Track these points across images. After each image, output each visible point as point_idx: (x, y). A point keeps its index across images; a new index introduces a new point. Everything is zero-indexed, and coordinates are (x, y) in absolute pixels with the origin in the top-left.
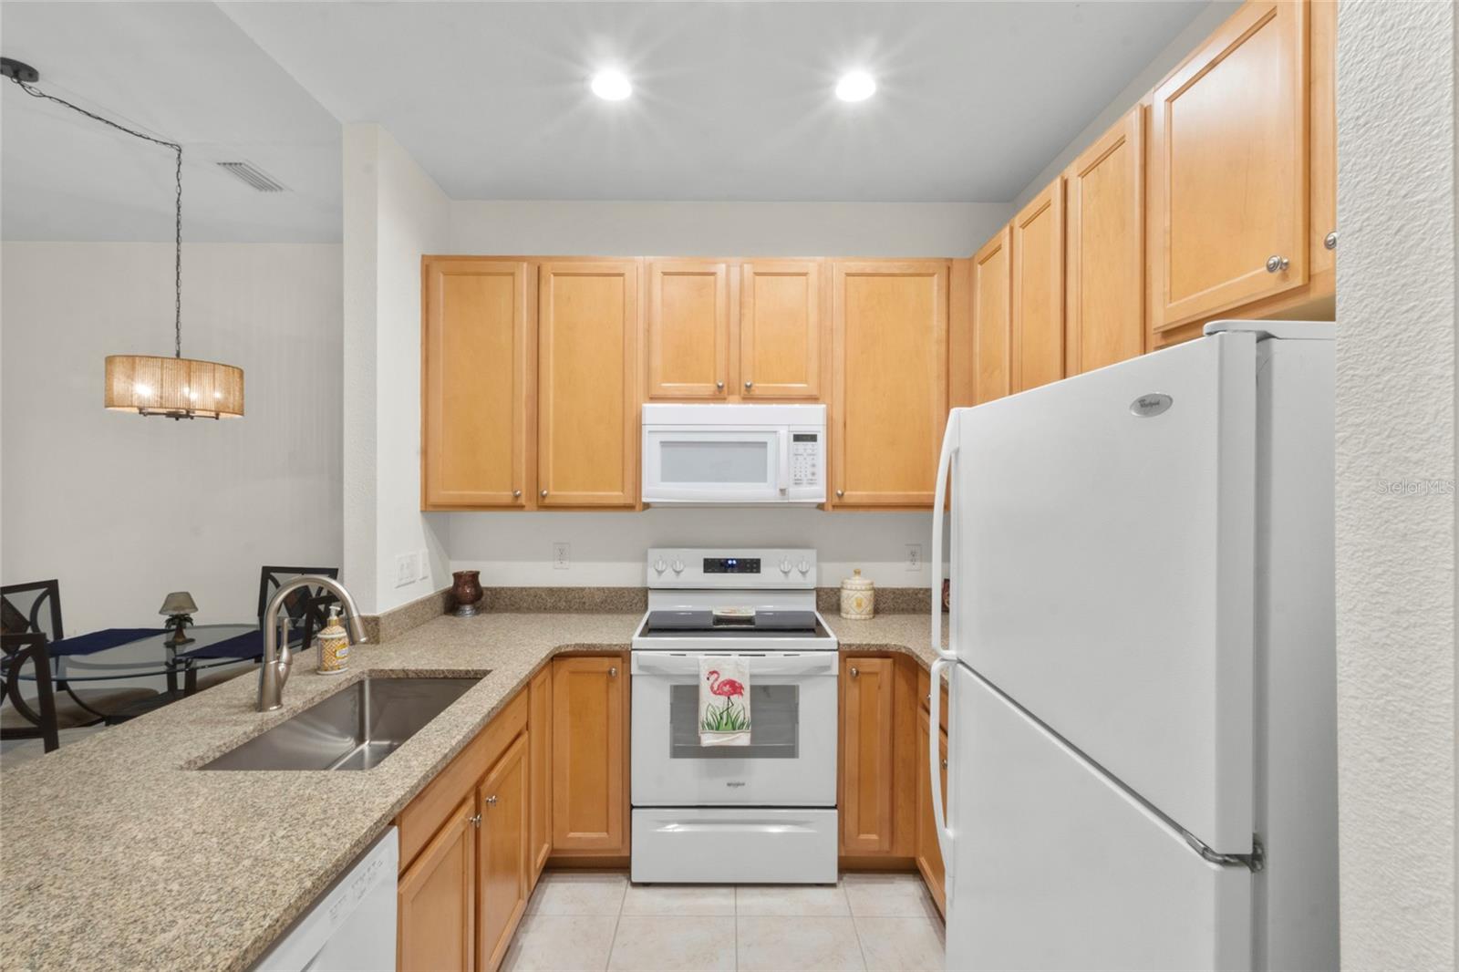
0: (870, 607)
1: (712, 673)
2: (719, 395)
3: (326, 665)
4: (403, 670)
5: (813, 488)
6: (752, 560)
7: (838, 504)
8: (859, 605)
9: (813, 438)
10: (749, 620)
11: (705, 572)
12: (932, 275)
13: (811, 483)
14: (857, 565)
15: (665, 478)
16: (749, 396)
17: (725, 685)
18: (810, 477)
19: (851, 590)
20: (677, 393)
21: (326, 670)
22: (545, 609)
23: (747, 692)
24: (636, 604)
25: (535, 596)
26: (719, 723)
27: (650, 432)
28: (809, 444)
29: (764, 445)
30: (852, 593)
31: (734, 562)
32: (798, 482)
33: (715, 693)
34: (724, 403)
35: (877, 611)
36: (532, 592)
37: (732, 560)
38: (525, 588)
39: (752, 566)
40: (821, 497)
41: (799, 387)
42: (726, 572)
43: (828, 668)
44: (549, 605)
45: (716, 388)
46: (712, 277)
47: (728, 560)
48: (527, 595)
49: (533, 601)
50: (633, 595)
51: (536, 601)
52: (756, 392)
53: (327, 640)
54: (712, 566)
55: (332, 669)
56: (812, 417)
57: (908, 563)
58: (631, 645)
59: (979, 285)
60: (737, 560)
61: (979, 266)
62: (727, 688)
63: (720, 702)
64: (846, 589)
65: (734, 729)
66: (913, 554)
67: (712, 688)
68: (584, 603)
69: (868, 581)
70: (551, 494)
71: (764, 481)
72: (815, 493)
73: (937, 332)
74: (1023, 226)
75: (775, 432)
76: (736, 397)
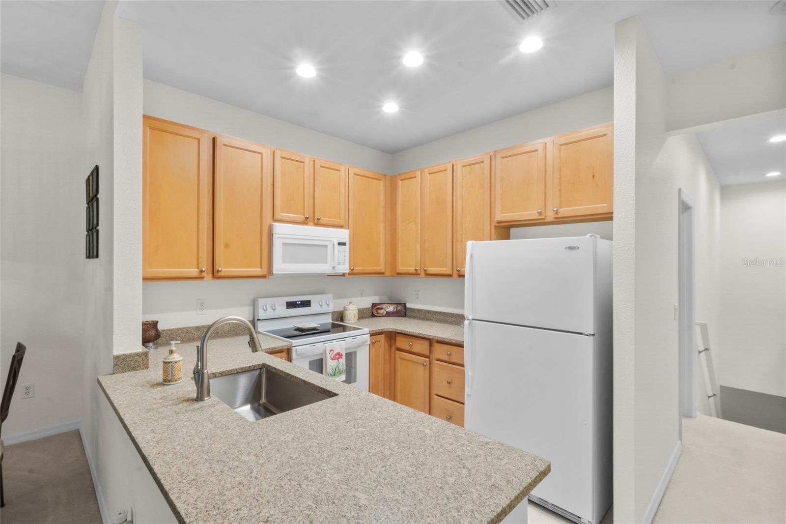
0: (357, 318)
1: (331, 351)
2: (305, 222)
3: (176, 378)
4: (213, 373)
5: (344, 266)
6: (307, 301)
7: (352, 273)
8: (355, 316)
9: (344, 244)
10: (314, 329)
11: (287, 308)
12: (381, 180)
13: (344, 264)
14: (350, 300)
15: (284, 262)
16: (318, 223)
17: (336, 355)
18: (343, 261)
19: (351, 310)
20: (287, 219)
21: (176, 381)
22: (193, 339)
23: (344, 357)
25: (187, 332)
26: (335, 373)
27: (278, 238)
28: (343, 247)
29: (326, 246)
30: (351, 312)
31: (300, 303)
32: (339, 264)
33: (332, 359)
34: (306, 225)
35: (359, 318)
36: (185, 330)
37: (299, 301)
38: (180, 328)
39: (306, 304)
40: (347, 270)
41: (336, 221)
42: (296, 307)
43: (366, 341)
44: (196, 336)
45: (304, 218)
46: (302, 164)
47: (296, 302)
48: (182, 333)
49: (185, 336)
51: (187, 336)
52: (321, 221)
53: (176, 362)
54: (291, 305)
55: (179, 379)
56: (344, 235)
57: (360, 298)
58: (291, 345)
59: (400, 188)
60: (301, 301)
61: (400, 181)
62: (337, 356)
63: (335, 363)
64: (349, 310)
65: (340, 374)
66: (362, 294)
67: (331, 358)
68: (218, 333)
69: (356, 306)
70: (223, 270)
71: (327, 263)
72: (345, 268)
73: (382, 204)
74: (430, 174)
75: (331, 241)
76: (312, 223)
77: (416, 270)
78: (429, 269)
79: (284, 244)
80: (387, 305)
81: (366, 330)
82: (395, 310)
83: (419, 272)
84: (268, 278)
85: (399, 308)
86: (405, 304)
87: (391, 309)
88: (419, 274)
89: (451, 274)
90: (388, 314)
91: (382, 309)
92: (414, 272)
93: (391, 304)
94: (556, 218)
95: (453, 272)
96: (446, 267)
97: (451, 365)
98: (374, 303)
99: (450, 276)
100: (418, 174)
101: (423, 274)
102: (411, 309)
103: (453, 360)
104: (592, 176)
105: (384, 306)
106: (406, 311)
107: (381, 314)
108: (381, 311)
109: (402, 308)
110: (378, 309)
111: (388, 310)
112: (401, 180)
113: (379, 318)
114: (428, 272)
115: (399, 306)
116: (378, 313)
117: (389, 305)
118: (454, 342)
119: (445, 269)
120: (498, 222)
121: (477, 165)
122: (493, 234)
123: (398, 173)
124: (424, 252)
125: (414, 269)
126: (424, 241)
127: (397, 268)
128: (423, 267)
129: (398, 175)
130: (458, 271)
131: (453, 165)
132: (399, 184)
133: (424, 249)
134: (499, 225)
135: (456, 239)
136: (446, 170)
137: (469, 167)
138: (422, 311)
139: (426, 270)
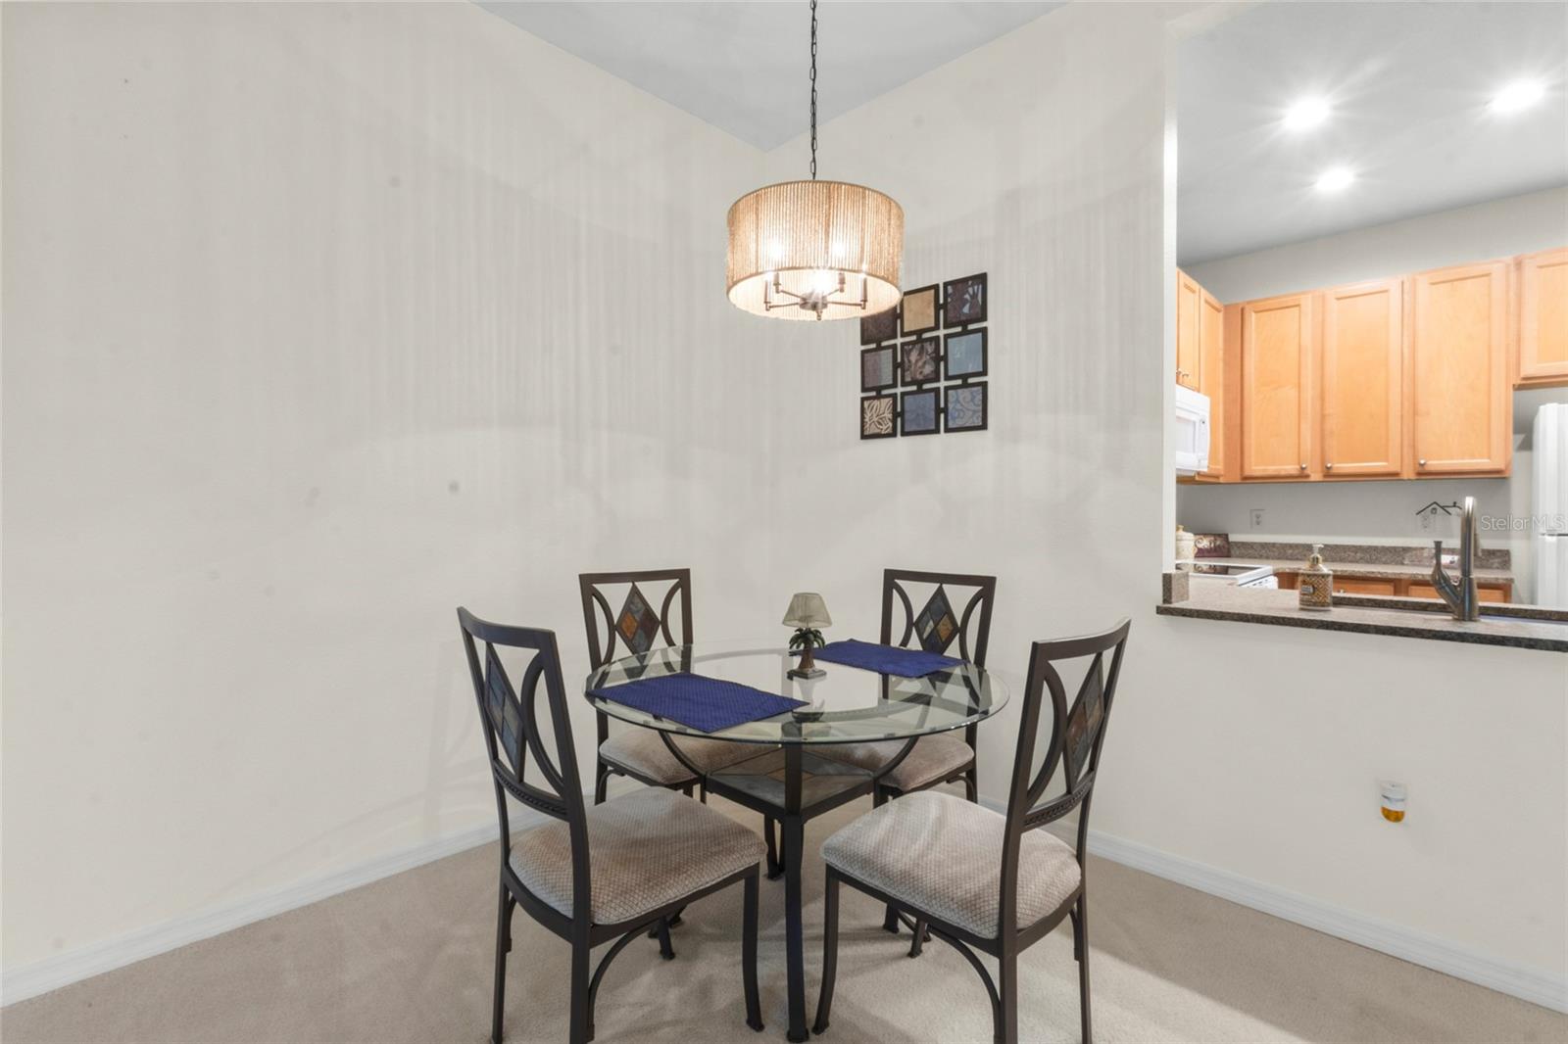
59: (1254, 326)
61: (1253, 314)
73: (1221, 353)
77: (1303, 469)
80: (1198, 537)
82: (1213, 545)
83: (1308, 472)
85: (1218, 543)
86: (1227, 535)
87: (1206, 543)
89: (1399, 472)
93: (1206, 535)
95: (1401, 470)
99: (1395, 475)
100: (1306, 300)
102: (1236, 543)
106: (1231, 547)
109: (1224, 542)
111: (1201, 546)
112: (1256, 312)
114: (1334, 472)
115: (1218, 538)
117: (1202, 537)
119: (1385, 463)
120: (1524, 379)
121: (1469, 281)
122: (1512, 399)
123: (1248, 300)
124: (1322, 436)
125: (1298, 467)
126: (1323, 417)
127: (1246, 467)
128: (1323, 460)
129: (1249, 303)
130: (1422, 465)
131: (1403, 283)
132: (1252, 319)
133: (1322, 430)
134: (1527, 385)
135: (1413, 411)
136: (1386, 291)
137: (1449, 284)
138: (1274, 545)
139: (1329, 465)
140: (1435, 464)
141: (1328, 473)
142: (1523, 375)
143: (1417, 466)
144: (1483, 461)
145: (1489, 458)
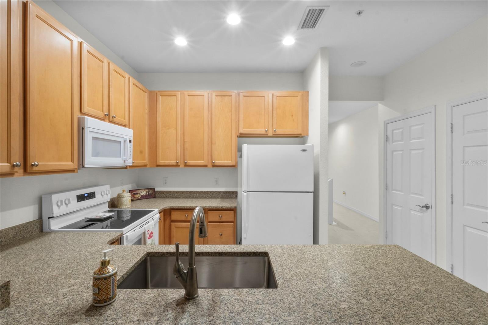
2: (105, 118)
6: (92, 192)
7: (132, 166)
9: (131, 141)
11: (78, 201)
12: (146, 92)
13: (130, 158)
15: (94, 155)
18: (130, 156)
20: (92, 114)
24: (35, 231)
28: (130, 143)
29: (120, 142)
31: (87, 195)
33: (149, 238)
39: (93, 195)
40: (131, 163)
41: (123, 121)
42: (84, 200)
45: (104, 115)
46: (102, 63)
47: (84, 194)
50: (33, 226)
52: (115, 120)
54: (80, 198)
56: (130, 133)
58: (123, 233)
59: (160, 102)
63: (150, 241)
70: (40, 164)
71: (120, 157)
72: (130, 162)
73: (146, 111)
74: (189, 96)
75: (123, 138)
76: (107, 120)
77: (177, 163)
78: (188, 162)
79: (94, 138)
80: (141, 191)
81: (157, 210)
82: (148, 194)
83: (179, 164)
84: (77, 172)
85: (150, 192)
86: (154, 188)
87: (144, 193)
88: (179, 166)
89: (207, 165)
90: (143, 197)
91: (137, 194)
92: (175, 164)
93: (144, 189)
94: (273, 134)
95: (208, 164)
96: (204, 161)
97: (221, 224)
98: (130, 190)
99: (206, 166)
100: (179, 95)
101: (182, 166)
102: (158, 191)
103: (223, 220)
104: (291, 116)
105: (139, 192)
106: (155, 193)
107: (137, 198)
108: (137, 196)
109: (153, 192)
110: (134, 194)
111: (142, 194)
112: (161, 96)
113: (136, 201)
114: (188, 164)
115: (150, 190)
116: (134, 198)
117: (143, 190)
118: (225, 208)
119: (203, 162)
120: (240, 134)
121: (226, 97)
122: (237, 141)
123: (159, 90)
124: (184, 150)
125: (176, 162)
126: (184, 142)
127: (158, 161)
128: (184, 160)
129: (159, 91)
130: (213, 163)
131: (208, 94)
132: (160, 98)
133: (184, 148)
134: (241, 136)
135: (211, 142)
136: (203, 96)
137: (221, 97)
138: (171, 192)
139: (186, 162)
140: (218, 162)
141: (186, 165)
142: (240, 133)
143: (212, 163)
144: (229, 162)
145: (231, 161)
